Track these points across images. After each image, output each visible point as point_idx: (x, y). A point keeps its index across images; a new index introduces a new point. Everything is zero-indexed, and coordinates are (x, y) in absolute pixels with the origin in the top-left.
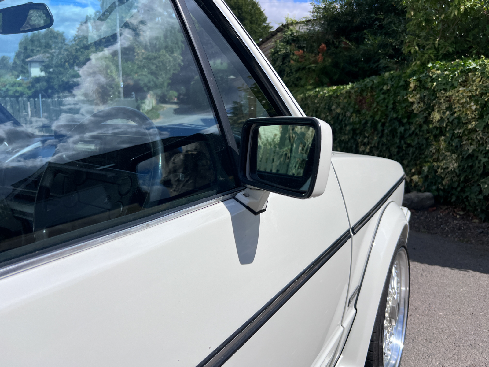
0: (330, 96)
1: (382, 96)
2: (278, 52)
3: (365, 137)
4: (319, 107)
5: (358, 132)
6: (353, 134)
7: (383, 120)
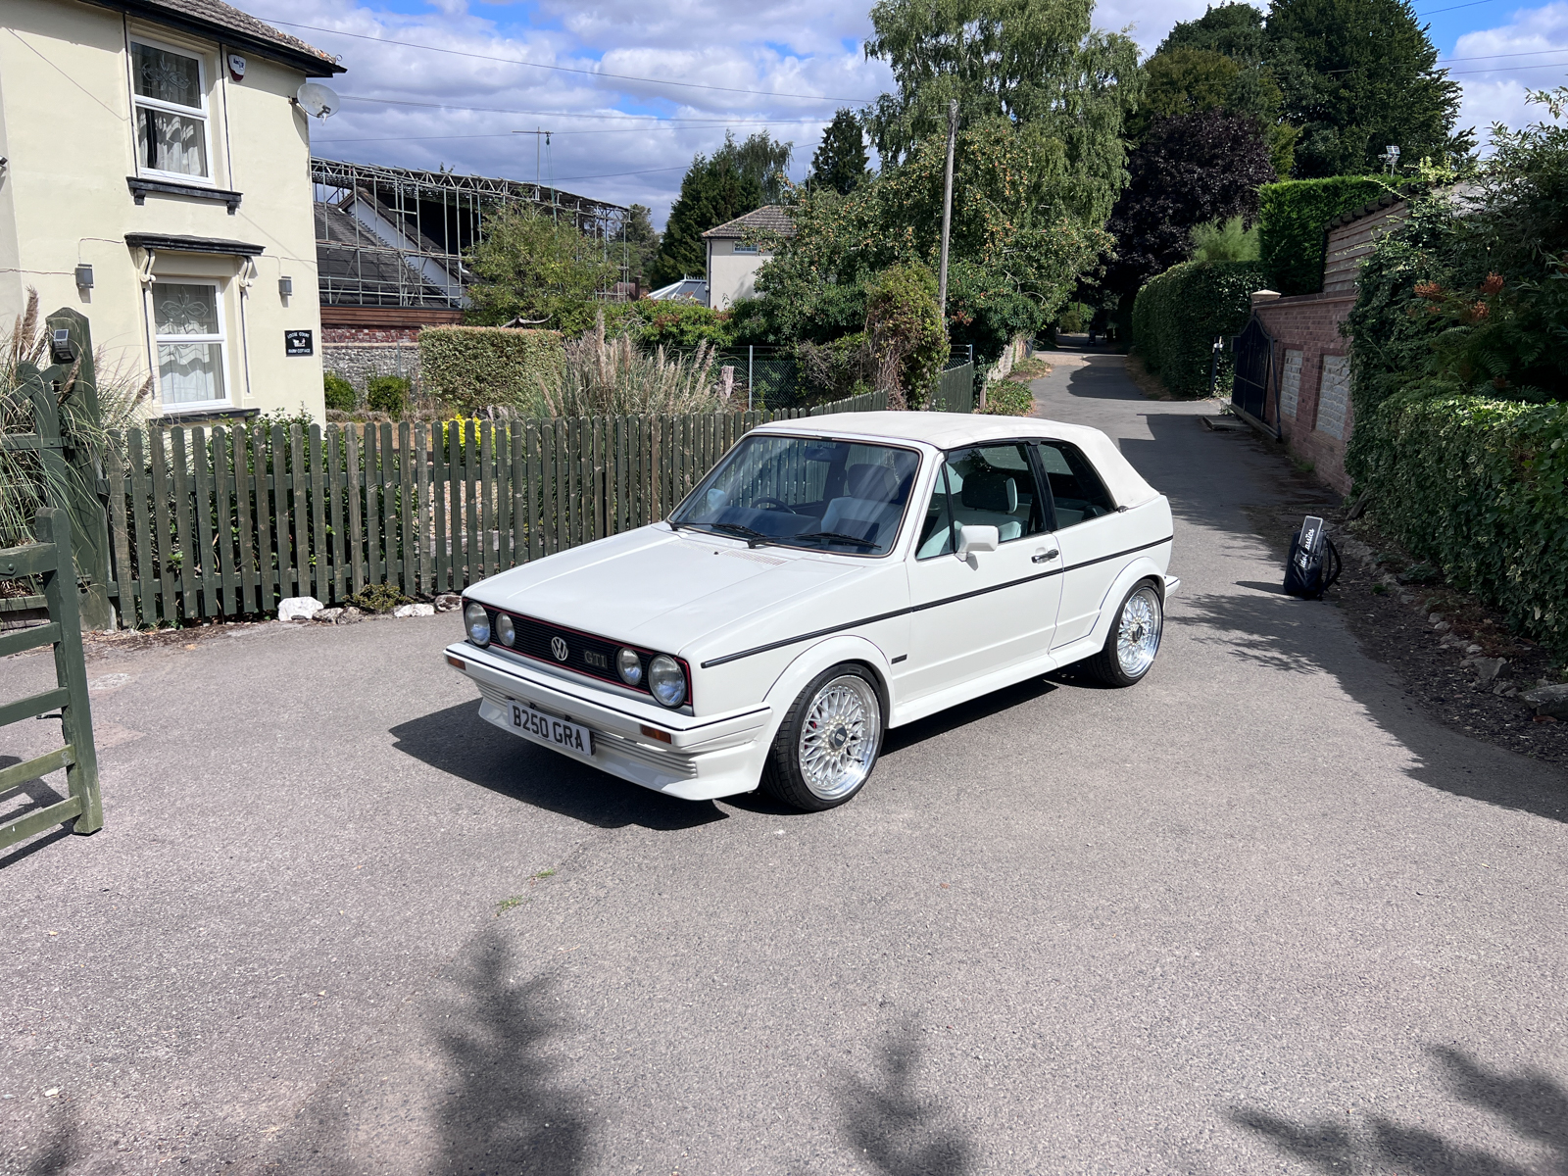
0: (1470, 430)
1: (1548, 462)
2: (1380, 269)
3: (1518, 546)
4: (1446, 449)
5: (1507, 531)
6: (1497, 535)
7: (1547, 516)
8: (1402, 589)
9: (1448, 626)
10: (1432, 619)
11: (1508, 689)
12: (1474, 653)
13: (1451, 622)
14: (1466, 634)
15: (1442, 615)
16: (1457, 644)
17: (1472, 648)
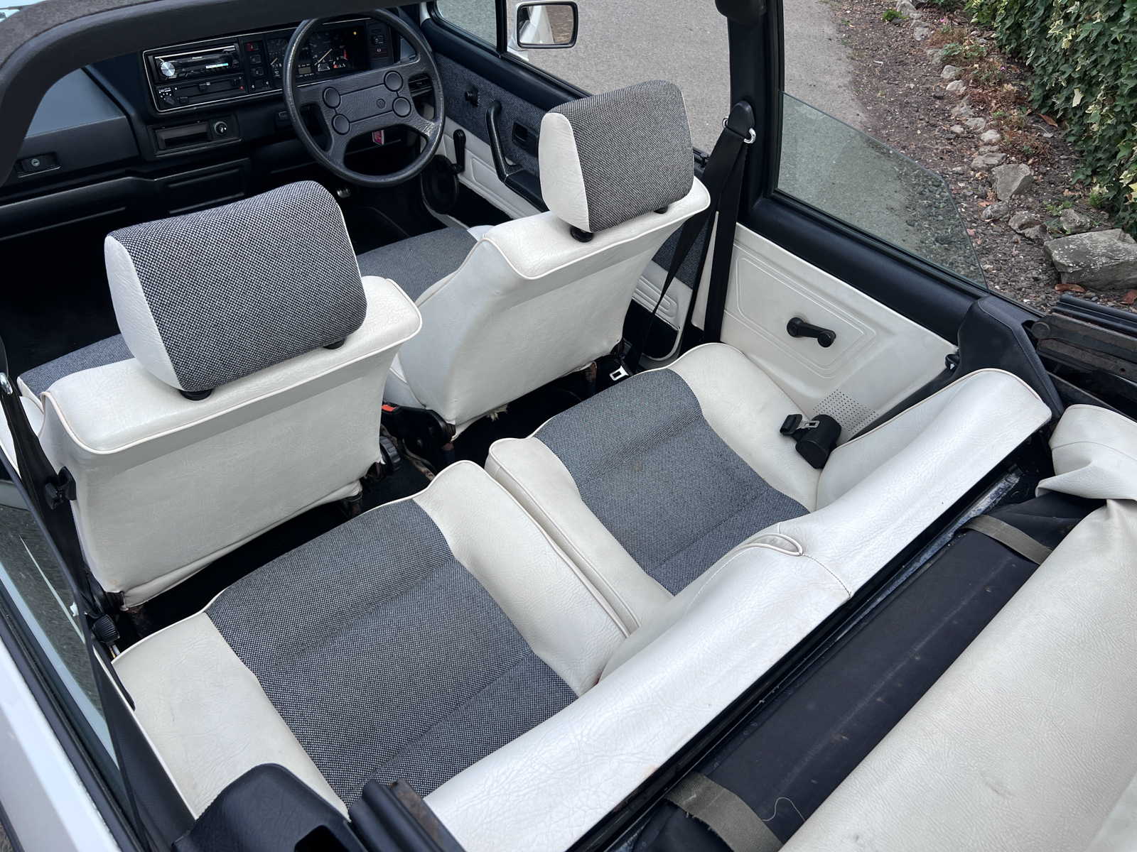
8: (915, 15)
9: (962, 89)
10: (948, 72)
11: (1029, 224)
12: (989, 143)
13: (966, 83)
14: (980, 105)
15: (958, 70)
16: (972, 123)
17: (991, 135)
